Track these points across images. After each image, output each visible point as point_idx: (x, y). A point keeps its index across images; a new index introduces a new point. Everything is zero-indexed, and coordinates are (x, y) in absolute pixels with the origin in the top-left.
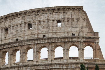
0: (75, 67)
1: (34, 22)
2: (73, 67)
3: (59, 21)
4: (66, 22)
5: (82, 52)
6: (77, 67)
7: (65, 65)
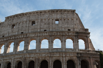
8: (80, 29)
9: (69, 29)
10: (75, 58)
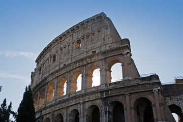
0: (94, 98)
1: (57, 52)
2: (91, 99)
3: (79, 42)
4: (86, 40)
5: (104, 74)
6: (97, 98)
7: (81, 98)
8: (110, 45)
9: (94, 50)
10: (99, 103)
